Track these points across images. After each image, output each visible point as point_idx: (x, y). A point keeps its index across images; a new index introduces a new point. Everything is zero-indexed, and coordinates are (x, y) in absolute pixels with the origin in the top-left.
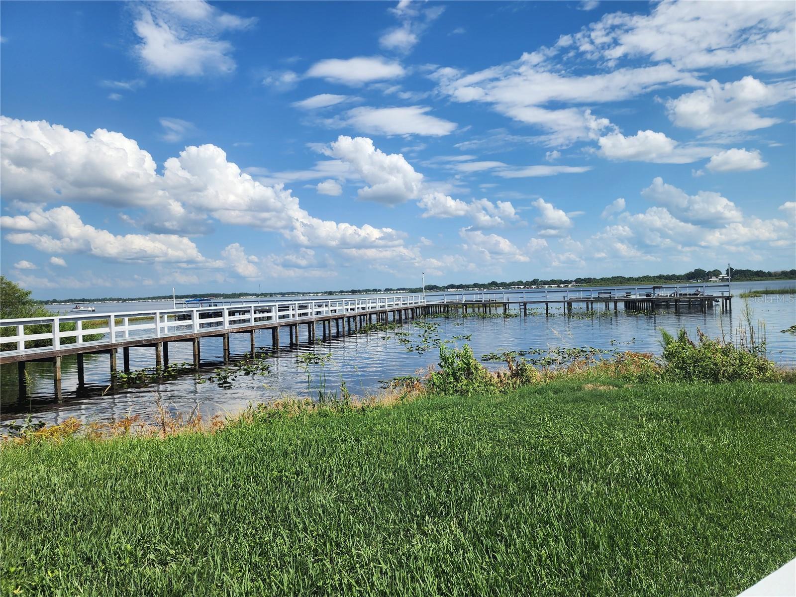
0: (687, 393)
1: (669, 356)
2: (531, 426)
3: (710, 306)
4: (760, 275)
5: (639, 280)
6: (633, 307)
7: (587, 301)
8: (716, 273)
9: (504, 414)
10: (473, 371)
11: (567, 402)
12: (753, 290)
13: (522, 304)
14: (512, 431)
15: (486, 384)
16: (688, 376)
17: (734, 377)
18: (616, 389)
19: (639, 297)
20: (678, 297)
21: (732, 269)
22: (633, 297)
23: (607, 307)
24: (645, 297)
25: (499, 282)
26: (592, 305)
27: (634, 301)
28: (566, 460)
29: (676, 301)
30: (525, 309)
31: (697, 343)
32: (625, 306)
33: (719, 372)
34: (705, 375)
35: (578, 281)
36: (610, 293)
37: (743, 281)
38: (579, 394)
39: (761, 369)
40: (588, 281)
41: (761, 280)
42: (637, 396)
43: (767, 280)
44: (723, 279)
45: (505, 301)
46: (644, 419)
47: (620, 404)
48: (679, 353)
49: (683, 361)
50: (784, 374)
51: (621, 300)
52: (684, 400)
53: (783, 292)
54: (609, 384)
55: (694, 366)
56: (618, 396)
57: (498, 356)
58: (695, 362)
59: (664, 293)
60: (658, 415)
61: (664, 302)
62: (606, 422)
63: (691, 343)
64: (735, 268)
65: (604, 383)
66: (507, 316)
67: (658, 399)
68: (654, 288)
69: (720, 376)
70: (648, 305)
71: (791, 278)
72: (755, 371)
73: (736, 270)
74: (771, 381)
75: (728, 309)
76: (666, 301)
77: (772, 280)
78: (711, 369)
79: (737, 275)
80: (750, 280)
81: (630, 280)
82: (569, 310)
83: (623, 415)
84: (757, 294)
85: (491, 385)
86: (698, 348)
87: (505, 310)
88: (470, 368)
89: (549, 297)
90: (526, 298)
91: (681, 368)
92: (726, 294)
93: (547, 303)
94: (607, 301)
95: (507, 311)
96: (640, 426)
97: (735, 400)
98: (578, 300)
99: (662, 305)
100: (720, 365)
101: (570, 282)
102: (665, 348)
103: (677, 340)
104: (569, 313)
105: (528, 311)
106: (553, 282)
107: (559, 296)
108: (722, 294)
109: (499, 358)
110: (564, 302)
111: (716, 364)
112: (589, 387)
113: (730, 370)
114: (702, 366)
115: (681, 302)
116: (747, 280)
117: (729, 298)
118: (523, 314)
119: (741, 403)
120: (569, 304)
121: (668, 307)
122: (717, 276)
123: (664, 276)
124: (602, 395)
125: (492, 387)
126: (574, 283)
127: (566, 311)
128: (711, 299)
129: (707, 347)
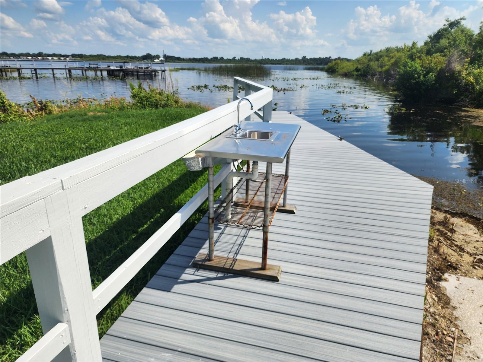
0: (143, 114)
1: (134, 96)
2: (58, 134)
3: (155, 75)
4: (179, 60)
5: (114, 58)
6: (112, 74)
7: (82, 69)
8: (158, 57)
9: (38, 130)
10: (8, 107)
11: (79, 121)
12: (176, 68)
13: (33, 70)
14: (46, 137)
15: (20, 116)
16: (144, 107)
17: (164, 106)
18: (106, 114)
19: (116, 68)
20: (138, 69)
21: (165, 55)
22: (112, 68)
23: (96, 75)
24: (119, 68)
25: (9, 52)
26: (86, 72)
27: (113, 70)
28: (83, 146)
29: (138, 71)
30: (36, 74)
31: (148, 90)
32: (108, 74)
33: (158, 104)
34: (152, 105)
35: (74, 56)
36: (97, 64)
37: (171, 62)
38: (85, 117)
39: (176, 102)
40: (81, 56)
41: (180, 62)
42: (118, 116)
43: (183, 62)
44: (161, 61)
45: (18, 67)
46: (123, 126)
47: (110, 120)
48: (139, 94)
49: (141, 99)
50: (186, 104)
51: (105, 70)
52: (142, 116)
53: (189, 69)
54: (103, 112)
55: (147, 102)
56: (108, 117)
57: (21, 105)
58: (147, 99)
59: (130, 66)
60: (129, 123)
61: (130, 72)
62: (103, 128)
63: (144, 89)
64: (168, 54)
65: (99, 112)
66: (21, 78)
67: (129, 117)
68: (124, 63)
69: (159, 106)
70: (121, 74)
71: (193, 62)
72: (174, 103)
73: (168, 56)
74: (180, 107)
75: (164, 77)
76: (132, 72)
77: (185, 62)
78: (154, 102)
79: (169, 59)
80: (175, 62)
81: (109, 58)
82: (70, 75)
83: (111, 125)
84: (177, 70)
85: (24, 116)
86: (148, 92)
87: (19, 74)
88: (4, 106)
89: (54, 65)
90: (35, 65)
91: (140, 103)
92: (163, 69)
93: (53, 69)
94: (95, 70)
95: (21, 75)
96: (121, 128)
97: (165, 115)
98: (76, 69)
99: (130, 74)
100: (158, 100)
101: (68, 56)
102: (131, 92)
103: (138, 88)
104: (71, 77)
105: (38, 76)
106: (54, 55)
107: (61, 65)
108: (161, 68)
109: (23, 106)
110: (66, 69)
111: (156, 100)
112: (91, 113)
113: (163, 103)
114: (150, 101)
115: (140, 72)
116: (173, 62)
117: (164, 71)
118: (34, 77)
119: (167, 116)
120: (70, 71)
121: (133, 75)
122: (158, 59)
123: (129, 56)
124: (99, 117)
125: (25, 118)
126: (71, 57)
127: (68, 76)
128: (155, 71)
129: (152, 91)
